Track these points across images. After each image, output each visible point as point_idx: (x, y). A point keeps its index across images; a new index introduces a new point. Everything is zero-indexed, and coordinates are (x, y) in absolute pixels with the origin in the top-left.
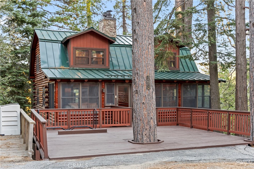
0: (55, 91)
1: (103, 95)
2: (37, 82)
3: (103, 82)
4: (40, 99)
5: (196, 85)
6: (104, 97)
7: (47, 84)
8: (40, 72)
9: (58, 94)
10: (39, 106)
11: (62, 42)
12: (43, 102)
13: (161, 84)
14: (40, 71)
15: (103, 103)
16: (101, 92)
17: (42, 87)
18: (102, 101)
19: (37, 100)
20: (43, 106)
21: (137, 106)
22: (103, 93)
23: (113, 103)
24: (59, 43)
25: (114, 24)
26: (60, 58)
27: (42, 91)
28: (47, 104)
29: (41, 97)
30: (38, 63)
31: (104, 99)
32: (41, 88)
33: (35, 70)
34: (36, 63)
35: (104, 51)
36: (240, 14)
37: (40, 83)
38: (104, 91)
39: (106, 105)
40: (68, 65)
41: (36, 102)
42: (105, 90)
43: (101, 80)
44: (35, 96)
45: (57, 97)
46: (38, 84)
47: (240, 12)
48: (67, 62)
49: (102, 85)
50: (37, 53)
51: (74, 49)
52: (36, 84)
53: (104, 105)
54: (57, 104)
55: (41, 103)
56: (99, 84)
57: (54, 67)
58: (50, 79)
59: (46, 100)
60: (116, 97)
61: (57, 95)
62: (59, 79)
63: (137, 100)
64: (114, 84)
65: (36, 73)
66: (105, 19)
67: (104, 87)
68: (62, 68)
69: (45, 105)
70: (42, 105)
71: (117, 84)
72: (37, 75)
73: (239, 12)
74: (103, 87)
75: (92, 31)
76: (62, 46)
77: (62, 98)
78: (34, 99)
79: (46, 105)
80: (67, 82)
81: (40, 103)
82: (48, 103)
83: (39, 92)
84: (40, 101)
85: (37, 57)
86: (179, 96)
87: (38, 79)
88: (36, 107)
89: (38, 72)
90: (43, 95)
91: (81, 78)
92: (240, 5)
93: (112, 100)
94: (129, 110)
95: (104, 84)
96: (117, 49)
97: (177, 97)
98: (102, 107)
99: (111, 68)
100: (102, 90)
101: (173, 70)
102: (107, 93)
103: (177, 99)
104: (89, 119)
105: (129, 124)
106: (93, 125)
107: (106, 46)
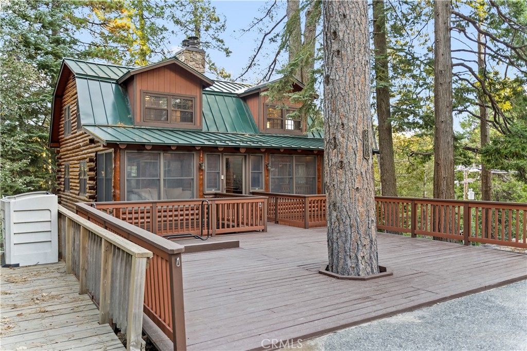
0: (115, 167)
1: (202, 174)
2: (64, 153)
3: (202, 151)
4: (71, 182)
6: (203, 178)
7: (93, 154)
8: (72, 134)
9: (120, 171)
10: (71, 194)
11: (117, 82)
12: (80, 187)
13: (292, 156)
14: (72, 132)
15: (202, 189)
16: (198, 169)
17: (77, 160)
18: (200, 185)
19: (64, 184)
20: (80, 194)
21: (342, 194)
22: (200, 169)
23: (217, 189)
24: (113, 83)
25: (202, 59)
27: (78, 167)
28: (92, 191)
29: (75, 179)
30: (67, 120)
31: (203, 182)
32: (76, 162)
33: (61, 133)
34: (63, 121)
35: (193, 99)
36: (444, 39)
37: (74, 154)
38: (203, 167)
39: (207, 192)
40: (131, 121)
41: (61, 187)
42: (205, 167)
43: (199, 148)
44: (61, 178)
45: (118, 179)
46: (68, 156)
47: (444, 36)
48: (129, 116)
49: (200, 157)
50: (66, 103)
51: (142, 94)
52: (62, 157)
53: (203, 192)
54: (118, 191)
55: (76, 190)
56: (193, 154)
57: (106, 124)
58: (108, 143)
59: (89, 184)
60: (222, 178)
61: (118, 173)
62: (123, 143)
63: (341, 182)
64: (219, 155)
65: (62, 138)
66: (188, 51)
67: (203, 160)
68: (121, 126)
69: (85, 192)
70: (77, 192)
71: (225, 155)
72: (66, 140)
73: (442, 36)
74: (202, 159)
75: (174, 63)
76: (117, 89)
77: (127, 180)
78: (59, 182)
79: (88, 193)
80: (138, 150)
81: (72, 189)
82: (94, 190)
83: (71, 170)
84: (71, 186)
85: (66, 109)
87: (67, 146)
88: (62, 196)
89: (67, 136)
90: (80, 175)
91: (165, 143)
92: (445, 24)
93: (216, 183)
94: (263, 200)
95: (203, 155)
96: (211, 98)
97: (314, 178)
98: (200, 195)
99: (205, 129)
100: (200, 165)
101: (298, 136)
102: (208, 170)
103: (315, 180)
104: (177, 218)
105: (263, 227)
106: (201, 231)
107: (196, 91)
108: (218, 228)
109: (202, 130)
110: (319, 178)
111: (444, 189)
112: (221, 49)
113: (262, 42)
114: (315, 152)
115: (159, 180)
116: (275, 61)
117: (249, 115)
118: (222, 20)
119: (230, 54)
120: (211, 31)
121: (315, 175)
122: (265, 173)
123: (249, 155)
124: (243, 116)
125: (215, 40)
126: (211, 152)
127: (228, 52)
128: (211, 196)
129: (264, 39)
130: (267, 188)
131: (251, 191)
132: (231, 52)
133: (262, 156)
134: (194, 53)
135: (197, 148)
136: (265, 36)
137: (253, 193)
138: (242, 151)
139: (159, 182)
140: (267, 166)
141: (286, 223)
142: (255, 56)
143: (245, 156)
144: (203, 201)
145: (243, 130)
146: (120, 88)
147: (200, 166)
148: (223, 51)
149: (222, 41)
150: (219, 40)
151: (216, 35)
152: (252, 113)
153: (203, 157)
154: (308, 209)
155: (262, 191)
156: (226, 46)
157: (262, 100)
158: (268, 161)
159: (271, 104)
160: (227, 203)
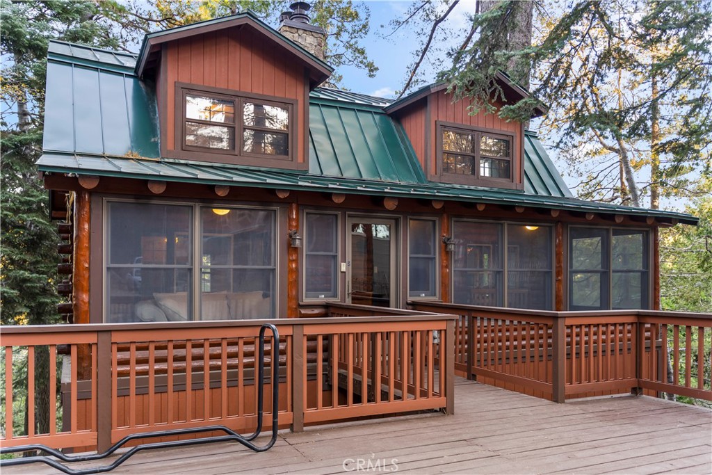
0: (78, 237)
1: (294, 257)
3: (295, 205)
5: (608, 230)
6: (297, 268)
9: (89, 248)
11: (136, 74)
13: (502, 224)
15: (294, 293)
16: (285, 247)
18: (290, 283)
22: (291, 248)
23: (331, 293)
25: (316, 44)
31: (297, 277)
35: (290, 106)
38: (298, 242)
39: (306, 301)
40: (155, 149)
42: (302, 241)
43: (287, 195)
45: (87, 266)
48: (153, 140)
49: (290, 219)
51: (180, 91)
53: (297, 299)
54: (85, 297)
56: (274, 211)
60: (343, 269)
61: (86, 252)
64: (336, 216)
66: (289, 27)
67: (297, 227)
68: (131, 157)
71: (349, 216)
74: (294, 224)
75: (247, 24)
76: (137, 89)
77: (109, 269)
80: (136, 197)
86: (557, 267)
91: (197, 179)
93: (328, 281)
94: (443, 326)
95: (297, 214)
96: (331, 116)
97: (550, 273)
98: (289, 308)
100: (291, 236)
101: (506, 189)
102: (309, 249)
103: (551, 277)
104: (234, 362)
107: (297, 92)
109: (307, 171)
110: (558, 274)
112: (360, 65)
113: (431, 37)
114: (554, 215)
115: (191, 270)
117: (406, 148)
118: (362, 15)
119: (374, 73)
120: (345, 37)
121: (551, 268)
122: (441, 260)
123: (405, 219)
124: (395, 149)
125: (350, 50)
126: (317, 208)
127: (372, 69)
128: (316, 311)
129: (433, 30)
130: (445, 294)
131: (410, 299)
132: (377, 69)
133: (434, 221)
135: (281, 196)
136: (436, 24)
137: (415, 305)
138: (390, 205)
139: (191, 276)
140: (446, 244)
142: (418, 65)
143: (397, 220)
144: (263, 328)
145: (394, 176)
146: (142, 85)
147: (291, 238)
148: (363, 66)
150: (356, 50)
151: (353, 42)
152: (413, 144)
153: (297, 220)
154: (563, 349)
155: (435, 299)
156: (369, 60)
157: (434, 114)
158: (449, 230)
159: (450, 121)
160: (355, 332)
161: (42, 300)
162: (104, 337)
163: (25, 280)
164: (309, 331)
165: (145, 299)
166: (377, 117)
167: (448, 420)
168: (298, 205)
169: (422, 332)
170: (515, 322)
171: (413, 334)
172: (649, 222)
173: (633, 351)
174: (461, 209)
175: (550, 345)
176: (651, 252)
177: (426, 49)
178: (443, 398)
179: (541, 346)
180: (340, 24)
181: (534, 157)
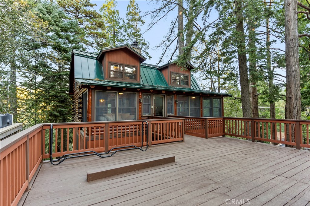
0: (88, 100)
1: (140, 105)
2: (75, 97)
5: (212, 98)
6: (141, 107)
7: (81, 95)
9: (91, 103)
10: (76, 117)
11: (97, 59)
13: (188, 97)
16: (138, 102)
18: (139, 111)
19: (75, 112)
22: (140, 102)
23: (149, 114)
24: (95, 59)
26: (95, 71)
27: (78, 103)
28: (81, 115)
29: (77, 109)
31: (141, 110)
32: (77, 100)
35: (136, 67)
36: (294, 19)
37: (77, 97)
38: (142, 101)
39: (143, 115)
40: (102, 78)
43: (140, 90)
45: (91, 107)
47: (294, 17)
48: (102, 75)
49: (139, 95)
51: (109, 63)
52: (74, 99)
53: (141, 115)
54: (90, 115)
56: (136, 94)
57: (89, 79)
60: (152, 108)
61: (90, 104)
62: (92, 85)
64: (150, 95)
67: (141, 97)
68: (97, 80)
71: (153, 95)
72: (75, 90)
73: (293, 17)
74: (140, 97)
75: (126, 47)
76: (97, 62)
77: (96, 108)
80: (103, 90)
82: (81, 114)
87: (75, 94)
91: (119, 86)
92: (294, 10)
93: (148, 111)
94: (182, 121)
95: (141, 94)
96: (144, 69)
97: (199, 108)
98: (139, 117)
99: (141, 83)
100: (140, 100)
101: (187, 88)
102: (144, 103)
105: (181, 139)
106: (141, 143)
107: (137, 64)
108: (153, 140)
109: (140, 83)
110: (201, 108)
111: (296, 113)
113: (166, 50)
114: (201, 94)
115: (116, 108)
116: (171, 58)
117: (163, 78)
118: (148, 44)
119: (151, 58)
121: (200, 107)
122: (175, 105)
123: (166, 95)
124: (160, 78)
125: (144, 53)
126: (146, 93)
128: (146, 118)
130: (176, 114)
131: (168, 115)
132: (151, 57)
133: (173, 96)
134: (136, 49)
135: (138, 90)
136: (167, 47)
137: (169, 116)
139: (116, 110)
140: (176, 101)
141: (190, 134)
142: (162, 57)
143: (164, 96)
144: (143, 122)
145: (161, 85)
146: (98, 62)
149: (147, 53)
151: (145, 51)
152: (165, 77)
153: (141, 96)
154: (208, 126)
155: (173, 115)
156: (149, 55)
157: (170, 70)
158: (176, 99)
159: (174, 72)
160: (159, 123)
161: (66, 116)
162: (107, 124)
163: (61, 111)
164: (153, 122)
165: (101, 115)
166: (155, 70)
167: (183, 143)
168: (141, 92)
169: (177, 122)
170: (196, 120)
171: (169, 123)
172: (222, 96)
173: (223, 126)
174: (179, 93)
175: (204, 125)
176: (221, 103)
177: (164, 53)
178: (182, 138)
179: (198, 126)
180: (142, 46)
181: (192, 80)
